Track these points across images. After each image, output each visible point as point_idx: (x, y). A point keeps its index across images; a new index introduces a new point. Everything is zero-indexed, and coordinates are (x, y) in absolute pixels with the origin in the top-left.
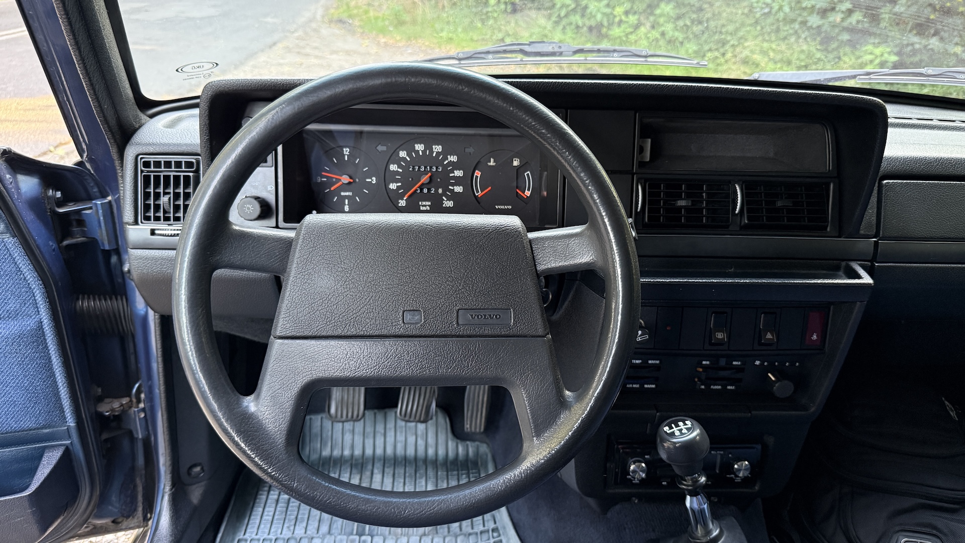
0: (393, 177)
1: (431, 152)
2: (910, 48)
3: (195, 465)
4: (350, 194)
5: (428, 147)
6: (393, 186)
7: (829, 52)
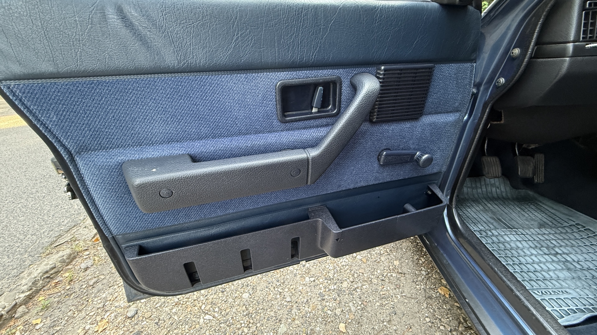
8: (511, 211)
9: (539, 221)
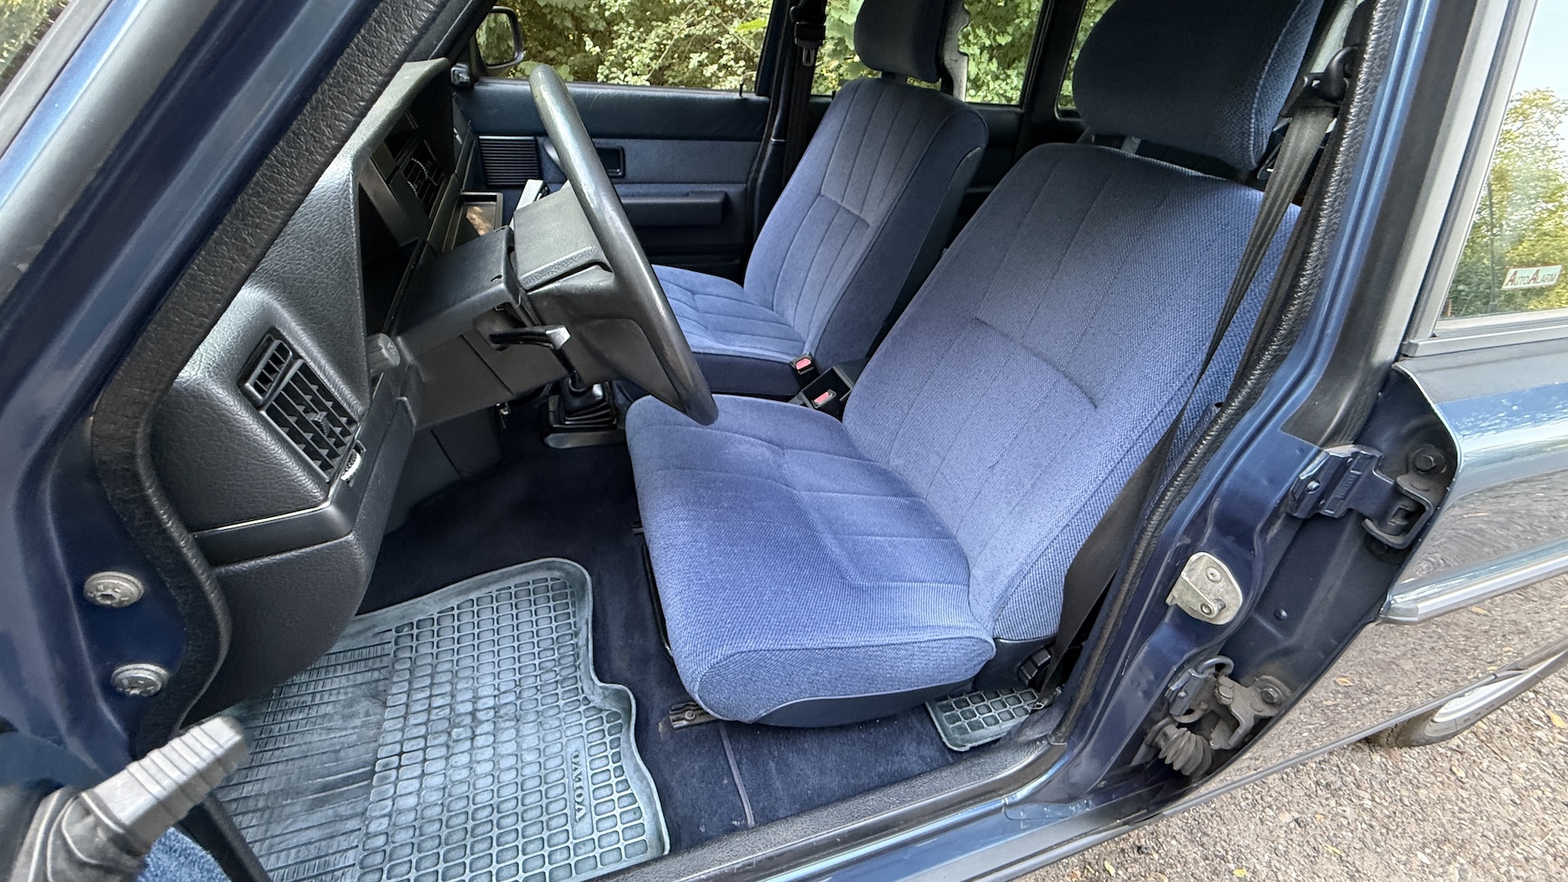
8: (298, 739)
9: (359, 692)
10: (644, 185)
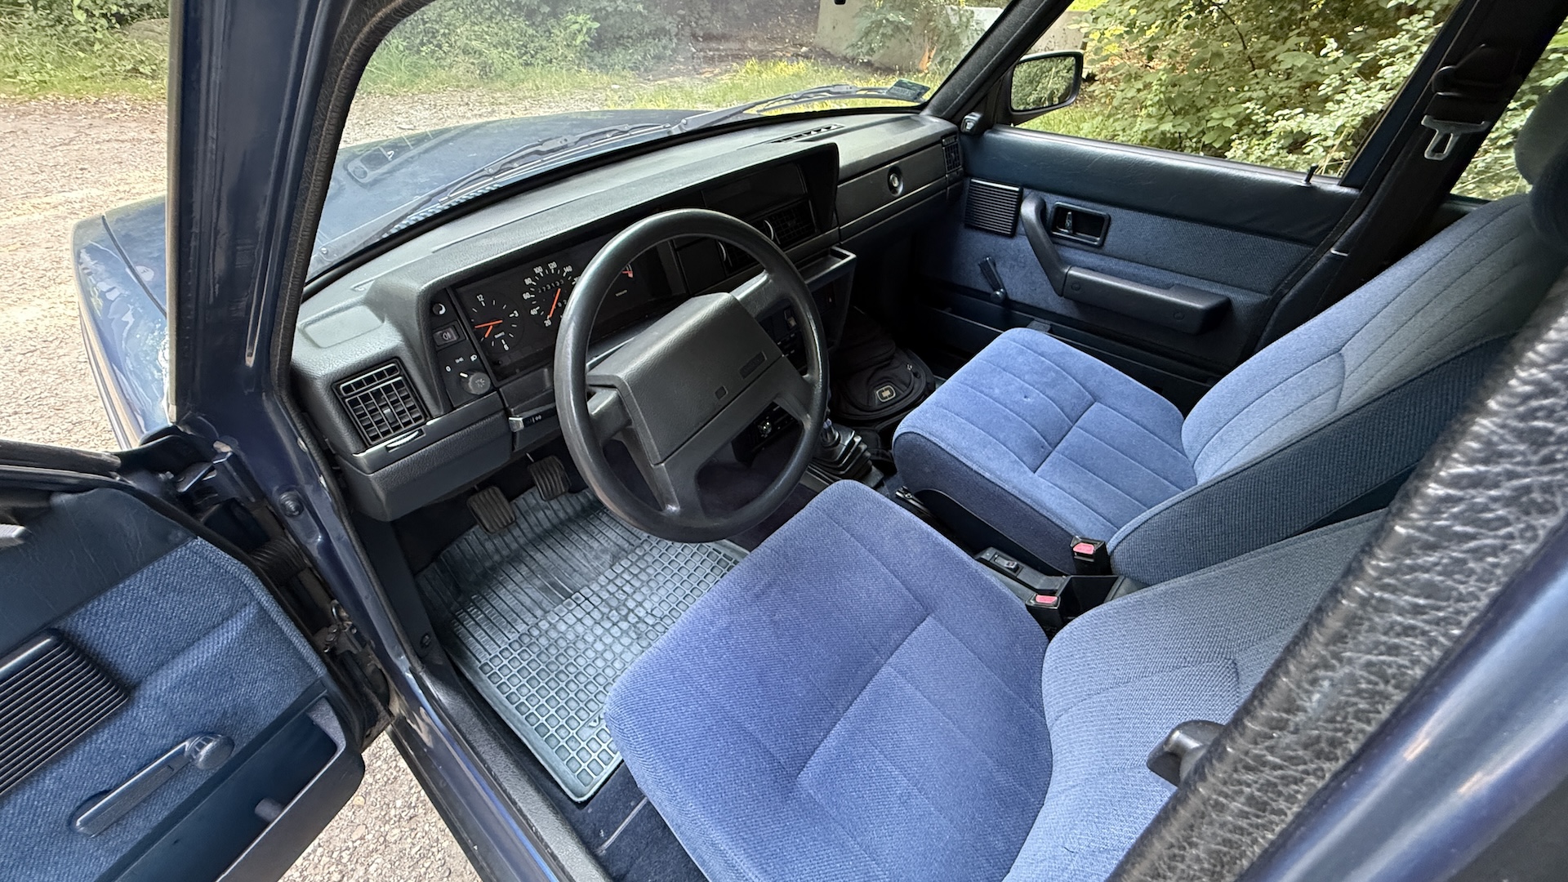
0: (529, 305)
1: (550, 270)
2: (604, 12)
3: (424, 637)
4: (503, 333)
5: (546, 267)
6: (534, 312)
7: (538, 26)
9: (612, 549)
10: (1121, 262)
